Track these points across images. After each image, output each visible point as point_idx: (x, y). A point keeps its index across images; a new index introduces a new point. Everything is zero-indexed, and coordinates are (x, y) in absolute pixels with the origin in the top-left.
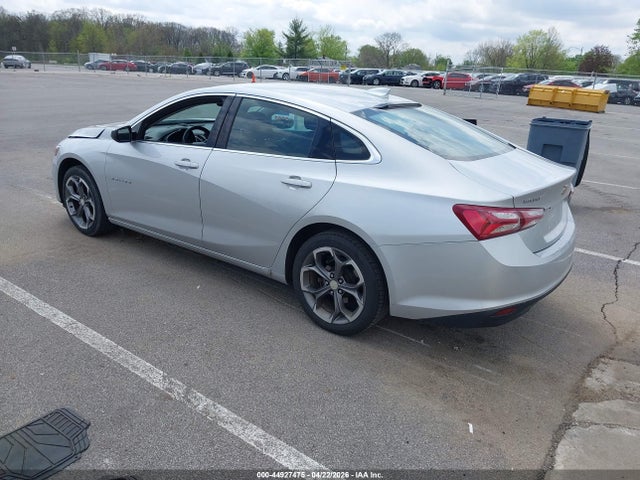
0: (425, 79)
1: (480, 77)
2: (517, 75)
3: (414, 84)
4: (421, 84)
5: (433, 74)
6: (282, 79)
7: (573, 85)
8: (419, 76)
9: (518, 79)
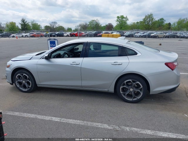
0: (70, 34)
1: (85, 33)
2: (95, 32)
3: (68, 36)
4: (69, 36)
5: (72, 33)
6: (25, 37)
7: (109, 33)
8: (68, 33)
9: (96, 33)
